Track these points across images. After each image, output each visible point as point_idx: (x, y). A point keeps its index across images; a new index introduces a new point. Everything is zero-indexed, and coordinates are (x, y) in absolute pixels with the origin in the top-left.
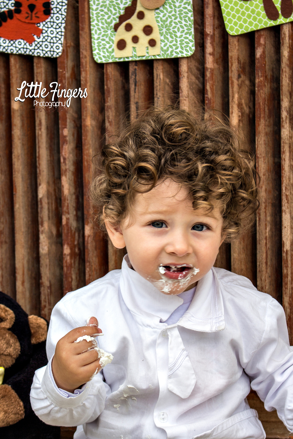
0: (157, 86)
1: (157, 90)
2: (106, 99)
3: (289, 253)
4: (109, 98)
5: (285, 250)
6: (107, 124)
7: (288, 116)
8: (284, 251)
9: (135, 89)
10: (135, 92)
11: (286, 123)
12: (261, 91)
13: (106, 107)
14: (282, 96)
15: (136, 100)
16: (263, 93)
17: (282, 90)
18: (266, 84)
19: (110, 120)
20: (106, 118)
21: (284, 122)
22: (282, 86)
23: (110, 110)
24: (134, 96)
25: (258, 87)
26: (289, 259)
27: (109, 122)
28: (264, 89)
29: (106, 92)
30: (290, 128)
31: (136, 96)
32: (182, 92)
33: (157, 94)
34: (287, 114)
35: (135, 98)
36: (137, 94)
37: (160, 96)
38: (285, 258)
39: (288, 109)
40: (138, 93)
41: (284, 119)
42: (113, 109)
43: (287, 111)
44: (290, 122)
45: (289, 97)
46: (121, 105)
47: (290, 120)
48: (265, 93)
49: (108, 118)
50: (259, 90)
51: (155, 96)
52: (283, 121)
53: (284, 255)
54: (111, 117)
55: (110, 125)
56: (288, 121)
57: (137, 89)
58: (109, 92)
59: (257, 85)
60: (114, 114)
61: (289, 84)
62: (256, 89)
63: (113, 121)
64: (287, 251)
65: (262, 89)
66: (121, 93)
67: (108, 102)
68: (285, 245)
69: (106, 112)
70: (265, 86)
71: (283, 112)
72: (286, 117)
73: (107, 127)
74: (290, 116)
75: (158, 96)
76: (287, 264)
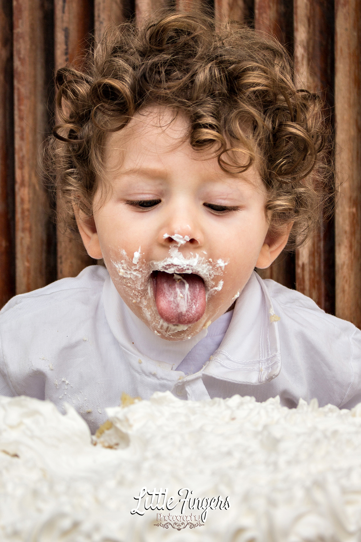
0: (99, 4)
1: (99, 10)
2: (15, 23)
3: (307, 268)
4: (20, 21)
5: (300, 263)
6: (17, 63)
7: (306, 55)
8: (299, 266)
9: (64, 7)
10: (63, 12)
11: (303, 64)
12: (264, 15)
13: (15, 36)
14: (297, 23)
15: (65, 25)
16: (266, 18)
17: (296, 14)
18: (271, 4)
19: (22, 56)
20: (15, 53)
21: (300, 64)
22: (297, 8)
23: (21, 41)
24: (62, 18)
25: (259, 9)
26: (307, 277)
27: (20, 59)
28: (268, 11)
29: (15, 11)
30: (309, 74)
31: (66, 18)
32: (140, 13)
33: (99, 16)
34: (305, 51)
35: (63, 21)
36: (67, 14)
37: (104, 19)
38: (301, 276)
39: (305, 44)
40: (69, 13)
41: (300, 59)
42: (27, 38)
43: (304, 47)
44: (308, 64)
45: (307, 26)
46: (39, 33)
47: (309, 60)
48: (270, 20)
49: (19, 52)
50: (260, 14)
51: (96, 18)
52: (298, 62)
53: (299, 271)
54: (23, 52)
55: (23, 64)
56: (305, 62)
57: (66, 8)
58: (20, 11)
59: (257, 6)
60: (28, 47)
61: (306, 5)
62: (257, 11)
63: (27, 59)
64: (303, 265)
65: (265, 12)
66: (39, 14)
67: (18, 27)
68: (301, 256)
69: (15, 43)
70: (270, 7)
71: (297, 47)
72: (303, 56)
73: (17, 68)
74: (308, 54)
75: (101, 19)
76: (304, 286)
